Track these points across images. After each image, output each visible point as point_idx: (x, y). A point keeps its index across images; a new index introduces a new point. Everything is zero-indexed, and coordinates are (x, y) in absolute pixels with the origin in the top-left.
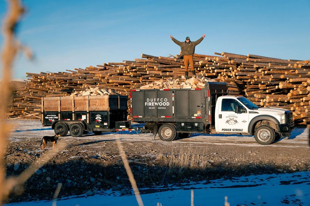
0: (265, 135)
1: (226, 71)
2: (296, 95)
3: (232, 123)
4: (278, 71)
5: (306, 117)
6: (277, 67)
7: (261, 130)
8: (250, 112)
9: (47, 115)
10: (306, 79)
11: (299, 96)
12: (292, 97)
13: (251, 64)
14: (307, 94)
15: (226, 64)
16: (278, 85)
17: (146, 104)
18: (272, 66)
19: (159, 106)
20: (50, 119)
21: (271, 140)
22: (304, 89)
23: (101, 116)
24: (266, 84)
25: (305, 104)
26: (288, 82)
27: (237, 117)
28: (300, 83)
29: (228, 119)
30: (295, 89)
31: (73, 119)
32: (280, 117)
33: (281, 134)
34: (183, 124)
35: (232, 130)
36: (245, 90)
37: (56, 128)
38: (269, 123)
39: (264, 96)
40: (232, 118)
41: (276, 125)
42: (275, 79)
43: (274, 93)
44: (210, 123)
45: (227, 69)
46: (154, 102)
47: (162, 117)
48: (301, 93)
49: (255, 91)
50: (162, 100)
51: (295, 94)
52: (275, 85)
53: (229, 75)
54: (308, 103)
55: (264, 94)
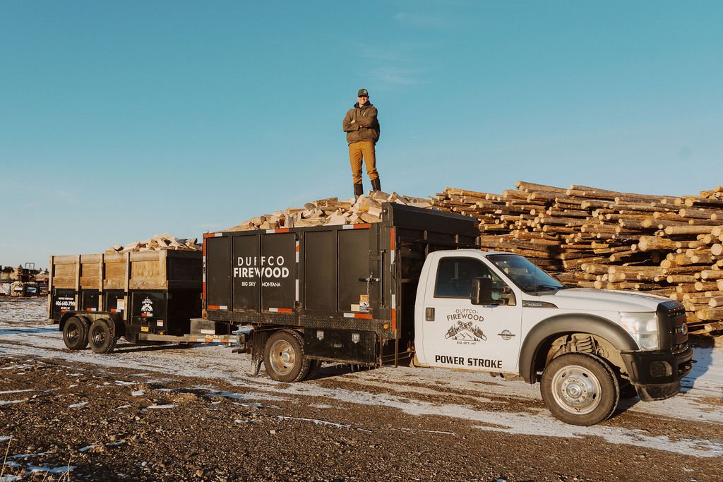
0: (578, 389)
1: (524, 219)
2: (682, 266)
3: (467, 338)
4: (637, 214)
5: (713, 319)
6: (634, 207)
7: (567, 369)
8: (526, 304)
9: (59, 298)
10: (707, 228)
11: (691, 268)
12: (672, 270)
13: (576, 202)
14: (711, 264)
15: (523, 204)
16: (637, 242)
17: (235, 273)
18: (623, 203)
19: (264, 279)
20: (64, 306)
21: (604, 410)
22: (703, 252)
23: (151, 303)
24: (608, 241)
25: (706, 287)
26: (662, 234)
27: (481, 319)
28: (693, 237)
29: (454, 323)
30: (679, 251)
31: (100, 310)
32: (638, 325)
33: (644, 390)
34: (320, 335)
35: (466, 362)
36: (562, 256)
37: (65, 329)
38: (596, 342)
39: (604, 269)
40: (465, 321)
41: (622, 353)
42: (630, 229)
43: (627, 264)
44: (395, 334)
45: (525, 213)
46: (254, 267)
47: (271, 310)
48: (695, 260)
49: (584, 258)
50: (271, 260)
51: (680, 263)
52: (629, 243)
53: (529, 225)
54: (714, 286)
55: (604, 264)
